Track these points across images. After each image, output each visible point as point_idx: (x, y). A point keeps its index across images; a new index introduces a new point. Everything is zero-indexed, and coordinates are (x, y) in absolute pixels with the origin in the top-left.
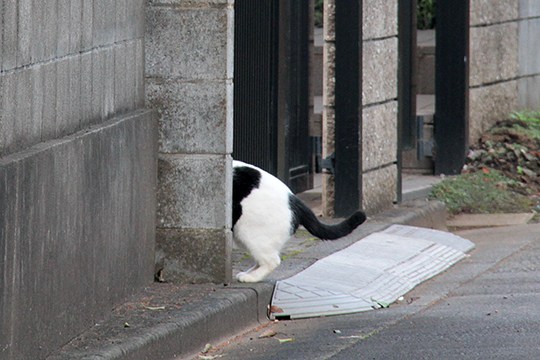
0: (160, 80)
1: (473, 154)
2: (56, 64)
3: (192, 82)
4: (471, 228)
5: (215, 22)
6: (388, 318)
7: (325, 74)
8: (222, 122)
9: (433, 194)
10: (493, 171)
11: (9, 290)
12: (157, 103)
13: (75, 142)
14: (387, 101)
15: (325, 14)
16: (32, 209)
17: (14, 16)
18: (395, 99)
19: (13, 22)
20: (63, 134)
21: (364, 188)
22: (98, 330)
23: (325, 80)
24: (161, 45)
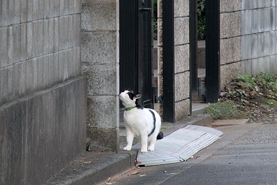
0: (87, 64)
1: (222, 94)
2: (43, 58)
3: (102, 64)
4: (222, 126)
5: (111, 38)
6: (187, 165)
7: (158, 60)
8: (115, 82)
9: (205, 111)
10: (231, 101)
11: (24, 156)
12: (87, 74)
13: (52, 91)
14: (185, 72)
15: (158, 34)
16: (33, 121)
17: (25, 38)
18: (189, 71)
19: (25, 40)
20: (47, 88)
21: (176, 109)
22: (62, 172)
23: (158, 62)
24: (88, 49)
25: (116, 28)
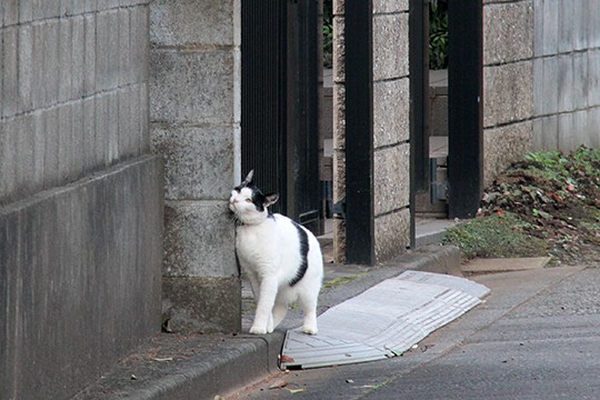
0: (165, 124)
1: (487, 197)
2: (58, 109)
3: (198, 126)
4: (486, 272)
5: (221, 64)
6: (401, 367)
7: (335, 116)
8: (230, 167)
9: (447, 239)
10: (508, 213)
11: (12, 343)
12: (163, 148)
13: (79, 189)
14: (398, 143)
15: (334, 54)
16: (34, 259)
17: (14, 61)
18: (408, 141)
19: (14, 67)
20: (66, 181)
21: (376, 233)
22: (104, 383)
23: (335, 122)
24: (166, 88)
25: (232, 38)
